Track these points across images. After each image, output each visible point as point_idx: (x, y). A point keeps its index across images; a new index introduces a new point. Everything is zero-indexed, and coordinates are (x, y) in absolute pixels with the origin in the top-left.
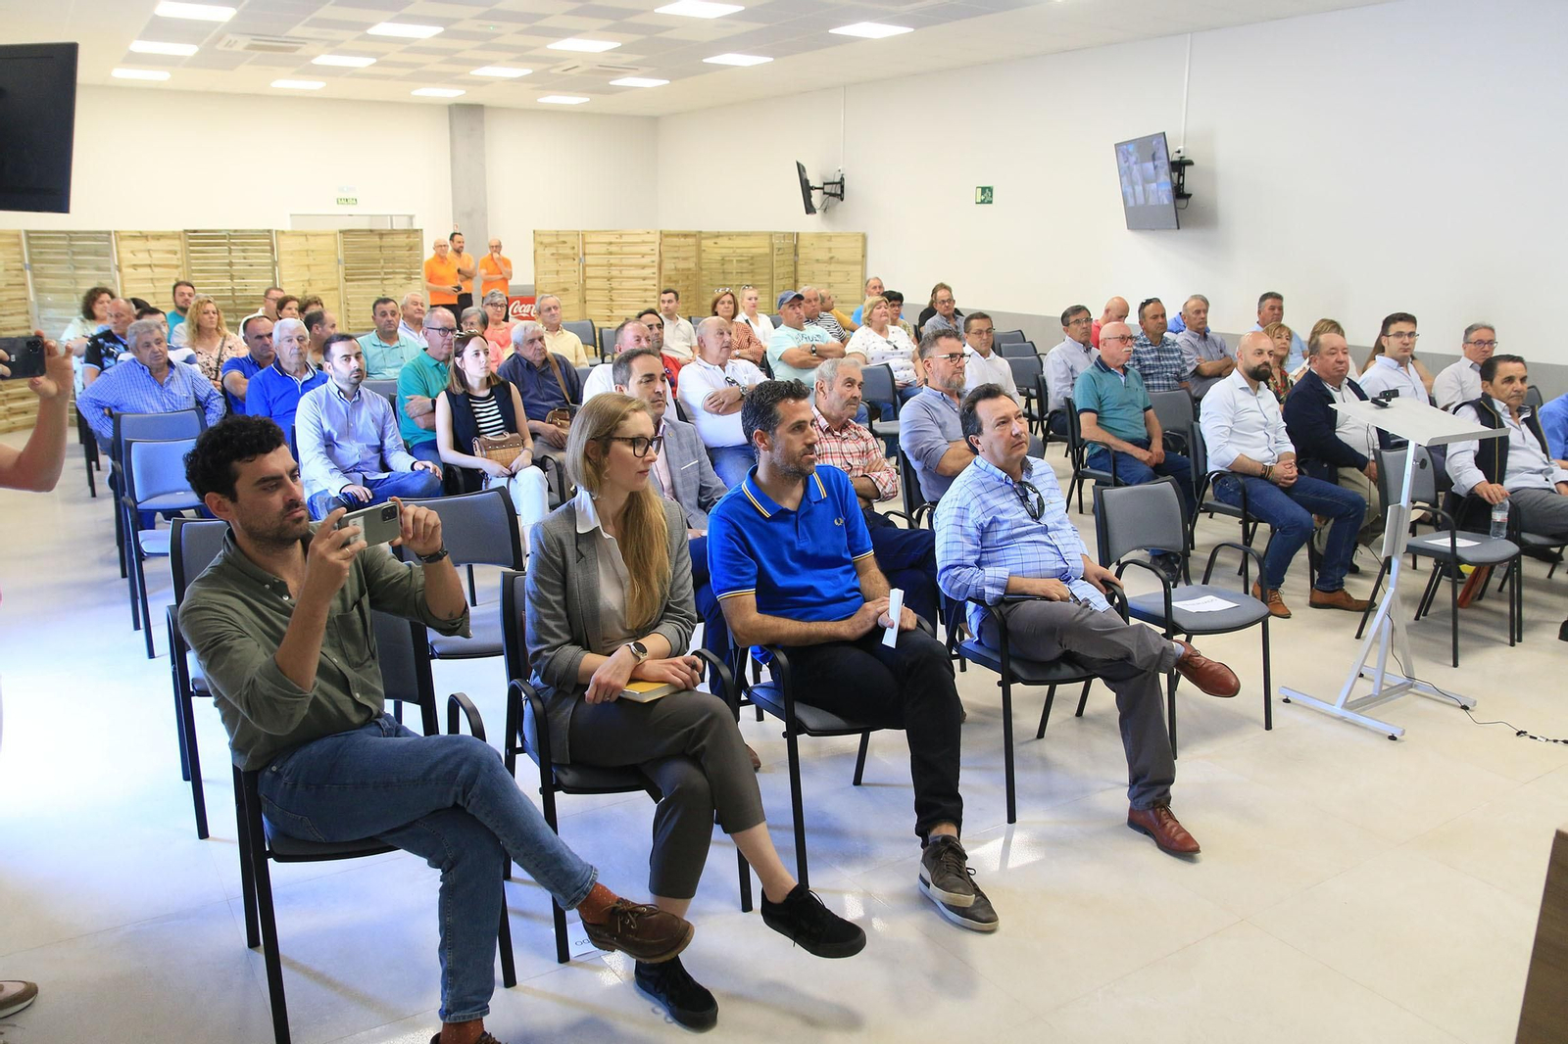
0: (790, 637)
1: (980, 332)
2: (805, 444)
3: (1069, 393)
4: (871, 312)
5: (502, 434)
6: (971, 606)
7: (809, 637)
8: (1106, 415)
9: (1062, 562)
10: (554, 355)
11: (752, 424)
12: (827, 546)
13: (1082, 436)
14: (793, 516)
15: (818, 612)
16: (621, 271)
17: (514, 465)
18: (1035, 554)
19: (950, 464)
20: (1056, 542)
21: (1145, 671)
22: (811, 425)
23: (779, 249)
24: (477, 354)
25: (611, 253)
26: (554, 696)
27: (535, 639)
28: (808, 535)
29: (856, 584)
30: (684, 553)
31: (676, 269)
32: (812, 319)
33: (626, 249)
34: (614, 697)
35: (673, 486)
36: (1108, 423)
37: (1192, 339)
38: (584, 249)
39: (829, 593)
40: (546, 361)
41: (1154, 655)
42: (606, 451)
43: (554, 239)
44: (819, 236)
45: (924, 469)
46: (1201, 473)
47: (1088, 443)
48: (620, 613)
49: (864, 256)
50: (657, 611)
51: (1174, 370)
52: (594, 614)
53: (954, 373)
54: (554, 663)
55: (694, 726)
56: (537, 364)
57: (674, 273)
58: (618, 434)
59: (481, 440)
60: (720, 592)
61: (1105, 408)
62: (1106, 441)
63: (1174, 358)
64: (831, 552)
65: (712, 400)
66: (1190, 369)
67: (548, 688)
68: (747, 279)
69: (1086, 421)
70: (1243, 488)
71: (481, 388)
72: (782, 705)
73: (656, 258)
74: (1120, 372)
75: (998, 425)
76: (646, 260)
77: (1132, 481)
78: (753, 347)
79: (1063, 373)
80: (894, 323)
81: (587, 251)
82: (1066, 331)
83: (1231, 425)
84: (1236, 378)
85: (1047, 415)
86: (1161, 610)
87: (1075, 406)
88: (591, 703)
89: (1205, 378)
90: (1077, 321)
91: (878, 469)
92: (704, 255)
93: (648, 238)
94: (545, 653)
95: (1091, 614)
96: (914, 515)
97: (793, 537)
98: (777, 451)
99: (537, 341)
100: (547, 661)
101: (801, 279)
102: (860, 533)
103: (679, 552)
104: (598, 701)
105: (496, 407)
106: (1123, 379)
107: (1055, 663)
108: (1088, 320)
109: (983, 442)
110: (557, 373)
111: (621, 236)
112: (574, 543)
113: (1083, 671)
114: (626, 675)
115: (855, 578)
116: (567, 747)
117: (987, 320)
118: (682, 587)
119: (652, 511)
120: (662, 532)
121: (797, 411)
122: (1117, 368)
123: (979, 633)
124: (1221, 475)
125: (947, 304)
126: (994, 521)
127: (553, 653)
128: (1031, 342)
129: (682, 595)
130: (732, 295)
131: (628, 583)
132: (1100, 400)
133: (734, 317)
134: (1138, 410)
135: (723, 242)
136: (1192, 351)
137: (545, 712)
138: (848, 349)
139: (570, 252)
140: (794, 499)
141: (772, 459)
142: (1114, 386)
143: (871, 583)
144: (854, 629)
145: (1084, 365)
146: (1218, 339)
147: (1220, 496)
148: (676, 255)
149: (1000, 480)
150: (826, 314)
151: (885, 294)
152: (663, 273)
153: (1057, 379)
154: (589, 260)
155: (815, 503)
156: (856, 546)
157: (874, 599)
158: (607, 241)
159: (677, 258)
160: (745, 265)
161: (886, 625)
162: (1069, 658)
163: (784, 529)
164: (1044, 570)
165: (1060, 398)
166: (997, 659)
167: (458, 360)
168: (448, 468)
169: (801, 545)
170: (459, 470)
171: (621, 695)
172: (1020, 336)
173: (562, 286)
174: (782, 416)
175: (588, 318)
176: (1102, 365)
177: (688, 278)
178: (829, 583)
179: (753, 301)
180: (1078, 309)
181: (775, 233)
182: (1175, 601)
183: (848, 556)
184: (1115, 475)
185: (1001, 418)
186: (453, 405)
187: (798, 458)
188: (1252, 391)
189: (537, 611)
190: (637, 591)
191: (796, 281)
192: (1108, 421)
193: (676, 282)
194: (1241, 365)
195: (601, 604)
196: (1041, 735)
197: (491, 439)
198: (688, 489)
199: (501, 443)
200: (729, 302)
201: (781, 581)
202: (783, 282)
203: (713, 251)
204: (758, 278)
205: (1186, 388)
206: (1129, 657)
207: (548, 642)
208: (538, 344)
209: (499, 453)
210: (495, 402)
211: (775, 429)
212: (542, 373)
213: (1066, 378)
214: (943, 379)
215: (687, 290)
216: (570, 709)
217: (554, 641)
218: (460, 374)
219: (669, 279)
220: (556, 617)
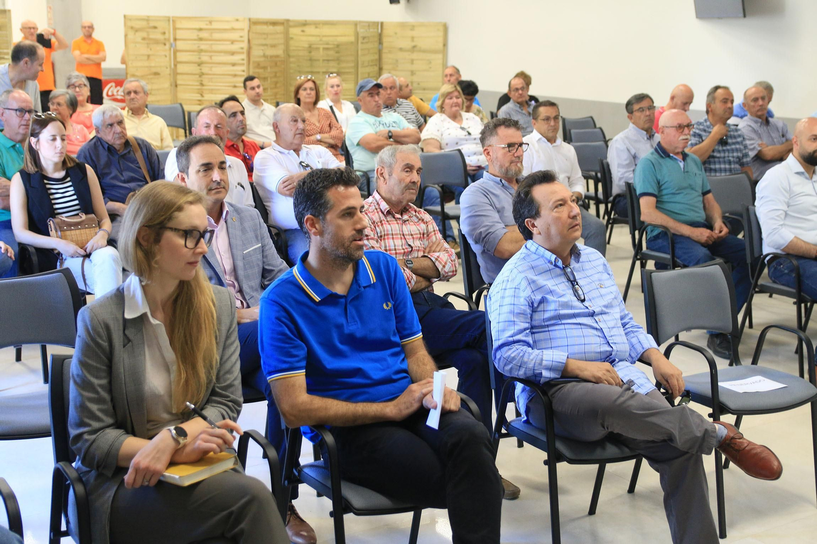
0: (336, 417)
1: (548, 119)
2: (355, 230)
3: (631, 178)
4: (444, 101)
5: (77, 215)
6: (519, 386)
7: (355, 417)
8: (665, 198)
9: (607, 346)
10: (136, 139)
11: (304, 209)
12: (376, 328)
13: (642, 218)
14: (343, 300)
15: (364, 393)
16: (211, 57)
17: (89, 246)
18: (581, 337)
19: (506, 246)
20: (602, 325)
21: (687, 453)
22: (361, 212)
23: (364, 38)
24: (54, 139)
25: (201, 39)
26: (96, 479)
27: (77, 421)
28: (357, 319)
29: (403, 366)
30: (232, 339)
31: (264, 56)
32: (390, 105)
33: (216, 36)
34: (154, 481)
35: (235, 269)
36: (668, 206)
37: (753, 125)
38: (175, 34)
39: (377, 375)
40: (127, 143)
41: (698, 437)
42: (158, 239)
43: (144, 24)
44: (403, 25)
45: (483, 252)
46: (756, 255)
47: (647, 226)
48: (166, 399)
49: (445, 45)
50: (203, 394)
51: (735, 154)
52: (140, 398)
53: (512, 162)
54: (94, 445)
55: (234, 508)
56: (117, 147)
57: (262, 59)
58: (170, 224)
59: (56, 220)
60: (271, 373)
61: (664, 192)
62: (664, 224)
63: (738, 143)
64: (379, 335)
65: (286, 184)
66: (752, 154)
67: (90, 472)
68: (333, 66)
69: (646, 205)
70: (797, 270)
71: (56, 170)
72: (329, 484)
73: (245, 45)
74: (679, 158)
75: (556, 207)
76: (235, 47)
77: (690, 262)
78: (334, 132)
79: (626, 160)
80: (468, 109)
81: (178, 37)
82: (629, 117)
83: (785, 208)
84: (792, 163)
85: (611, 199)
86: (707, 390)
87: (635, 190)
88: (130, 487)
89: (764, 161)
90: (641, 110)
91: (438, 249)
92: (292, 43)
93: (237, 25)
94: (86, 437)
95: (632, 397)
96: (474, 295)
97: (342, 320)
98: (327, 236)
99: (115, 125)
100: (87, 444)
101: (385, 67)
102: (408, 316)
103: (228, 337)
104: (138, 485)
105: (72, 188)
106: (682, 164)
107: (600, 444)
108: (651, 107)
109: (539, 225)
110: (139, 156)
111: (211, 22)
112: (121, 328)
113: (627, 450)
114: (166, 459)
115: (403, 360)
116: (108, 532)
117: (555, 107)
118: (229, 372)
119: (202, 299)
120: (210, 318)
121: (347, 197)
122: (677, 154)
123: (527, 412)
124: (776, 257)
125: (520, 92)
126: (543, 301)
127: (94, 437)
128: (601, 129)
129: (229, 379)
130: (314, 82)
131: (174, 368)
132: (659, 184)
133: (316, 103)
134: (697, 194)
135: (310, 30)
136: (753, 136)
137: (88, 494)
138: (424, 135)
139: (161, 37)
140: (344, 283)
141: (322, 243)
142: (672, 171)
143: (418, 365)
144: (400, 410)
145: (646, 150)
146: (780, 125)
147: (775, 277)
148: (264, 42)
149: (550, 262)
150: (404, 101)
151: (461, 83)
152: (252, 59)
153: (619, 166)
154: (180, 45)
155: (365, 287)
156: (405, 329)
157: (421, 380)
158: (197, 27)
159: (266, 45)
160: (331, 53)
161: (429, 406)
162: (615, 439)
163: (332, 312)
164: (589, 352)
165: (622, 183)
166: (543, 438)
167: (33, 140)
168: (23, 249)
169: (351, 328)
170: (33, 250)
171: (162, 479)
172: (590, 122)
173: (154, 70)
174: (332, 202)
175: (179, 102)
176: (662, 152)
177: (276, 64)
178: (378, 365)
179: (336, 88)
180: (641, 98)
181: (360, 22)
182: (720, 382)
183: (396, 339)
184: (673, 256)
185: (559, 200)
186: (28, 185)
187: (347, 244)
188: (807, 175)
189: (81, 395)
190: (183, 376)
191: (381, 69)
192: (670, 205)
193: (265, 68)
194: (796, 149)
195: (146, 388)
196: (592, 511)
197: (66, 219)
198: (250, 272)
199: (76, 225)
200: (311, 89)
201: (331, 363)
202: (368, 70)
203: (300, 39)
204: (344, 65)
205: (746, 173)
206: (670, 439)
207: (89, 425)
208: (118, 129)
209: (74, 233)
210: (70, 184)
211: (325, 214)
212: (123, 156)
213: (628, 165)
214: (501, 167)
215: (275, 76)
216: (111, 493)
217: (96, 425)
218: (34, 156)
219: (258, 65)
220: (99, 401)
